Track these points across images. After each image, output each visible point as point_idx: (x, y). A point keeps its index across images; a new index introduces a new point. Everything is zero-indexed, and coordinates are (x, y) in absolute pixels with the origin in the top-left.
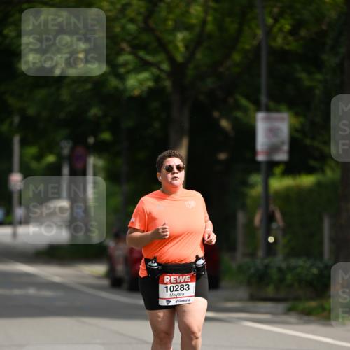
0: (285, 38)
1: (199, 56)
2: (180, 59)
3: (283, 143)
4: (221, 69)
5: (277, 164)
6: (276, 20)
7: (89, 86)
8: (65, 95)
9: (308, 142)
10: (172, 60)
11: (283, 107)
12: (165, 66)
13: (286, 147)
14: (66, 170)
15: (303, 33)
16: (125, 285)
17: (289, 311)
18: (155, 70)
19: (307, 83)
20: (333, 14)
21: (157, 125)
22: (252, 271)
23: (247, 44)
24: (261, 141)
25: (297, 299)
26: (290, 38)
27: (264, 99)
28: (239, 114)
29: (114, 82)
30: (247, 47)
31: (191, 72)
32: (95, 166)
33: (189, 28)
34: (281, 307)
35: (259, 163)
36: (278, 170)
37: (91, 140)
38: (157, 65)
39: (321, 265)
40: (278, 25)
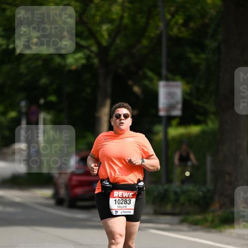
0: (179, 29)
1: (118, 41)
2: (104, 43)
3: (177, 103)
4: (134, 51)
5: (174, 118)
6: (173, 16)
7: (40, 63)
8: (23, 69)
9: (195, 102)
10: (99, 44)
11: (178, 77)
12: (94, 48)
13: (180, 106)
14: (24, 122)
15: (192, 25)
16: (66, 204)
17: (182, 222)
18: (87, 52)
19: (195, 61)
20: (213, 12)
21: (88, 90)
22: (156, 193)
23: (152, 33)
24: (162, 101)
25: (188, 213)
26: (183, 29)
27: (164, 72)
28: (146, 83)
29: (58, 60)
30: (153, 35)
31: (112, 53)
32: (44, 120)
33: (111, 21)
34: (176, 219)
35: (161, 117)
36: (174, 122)
37: (42, 101)
38: (88, 48)
39: (205, 190)
40: (174, 20)
